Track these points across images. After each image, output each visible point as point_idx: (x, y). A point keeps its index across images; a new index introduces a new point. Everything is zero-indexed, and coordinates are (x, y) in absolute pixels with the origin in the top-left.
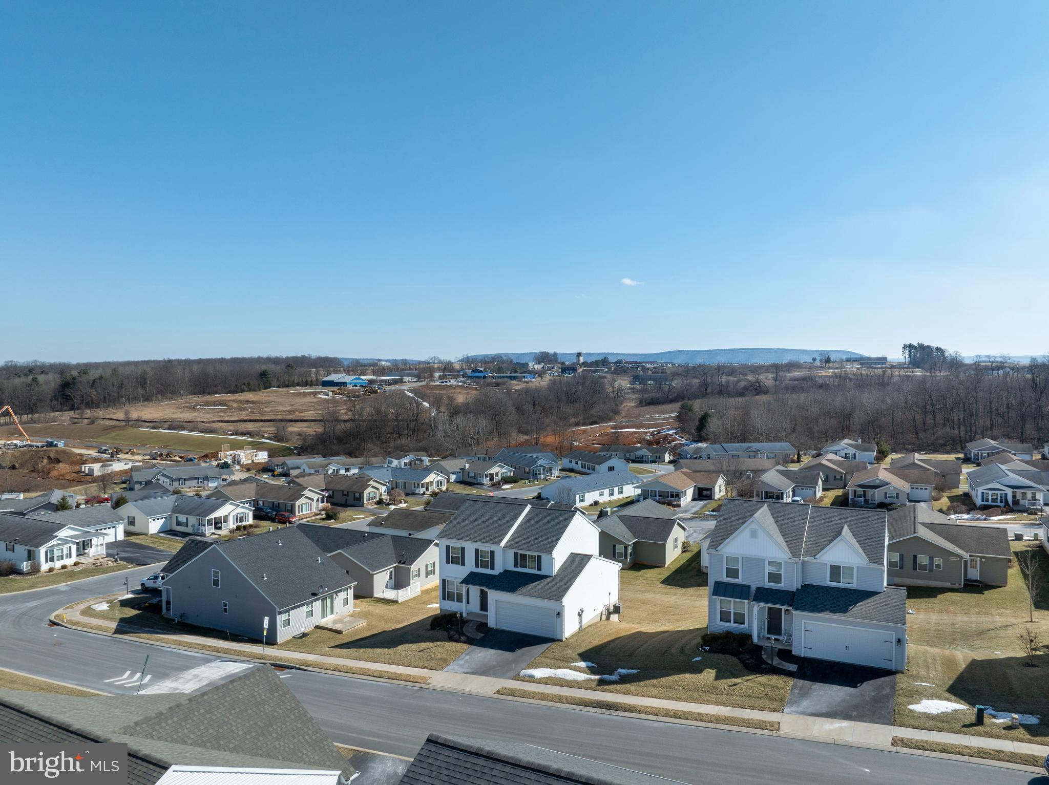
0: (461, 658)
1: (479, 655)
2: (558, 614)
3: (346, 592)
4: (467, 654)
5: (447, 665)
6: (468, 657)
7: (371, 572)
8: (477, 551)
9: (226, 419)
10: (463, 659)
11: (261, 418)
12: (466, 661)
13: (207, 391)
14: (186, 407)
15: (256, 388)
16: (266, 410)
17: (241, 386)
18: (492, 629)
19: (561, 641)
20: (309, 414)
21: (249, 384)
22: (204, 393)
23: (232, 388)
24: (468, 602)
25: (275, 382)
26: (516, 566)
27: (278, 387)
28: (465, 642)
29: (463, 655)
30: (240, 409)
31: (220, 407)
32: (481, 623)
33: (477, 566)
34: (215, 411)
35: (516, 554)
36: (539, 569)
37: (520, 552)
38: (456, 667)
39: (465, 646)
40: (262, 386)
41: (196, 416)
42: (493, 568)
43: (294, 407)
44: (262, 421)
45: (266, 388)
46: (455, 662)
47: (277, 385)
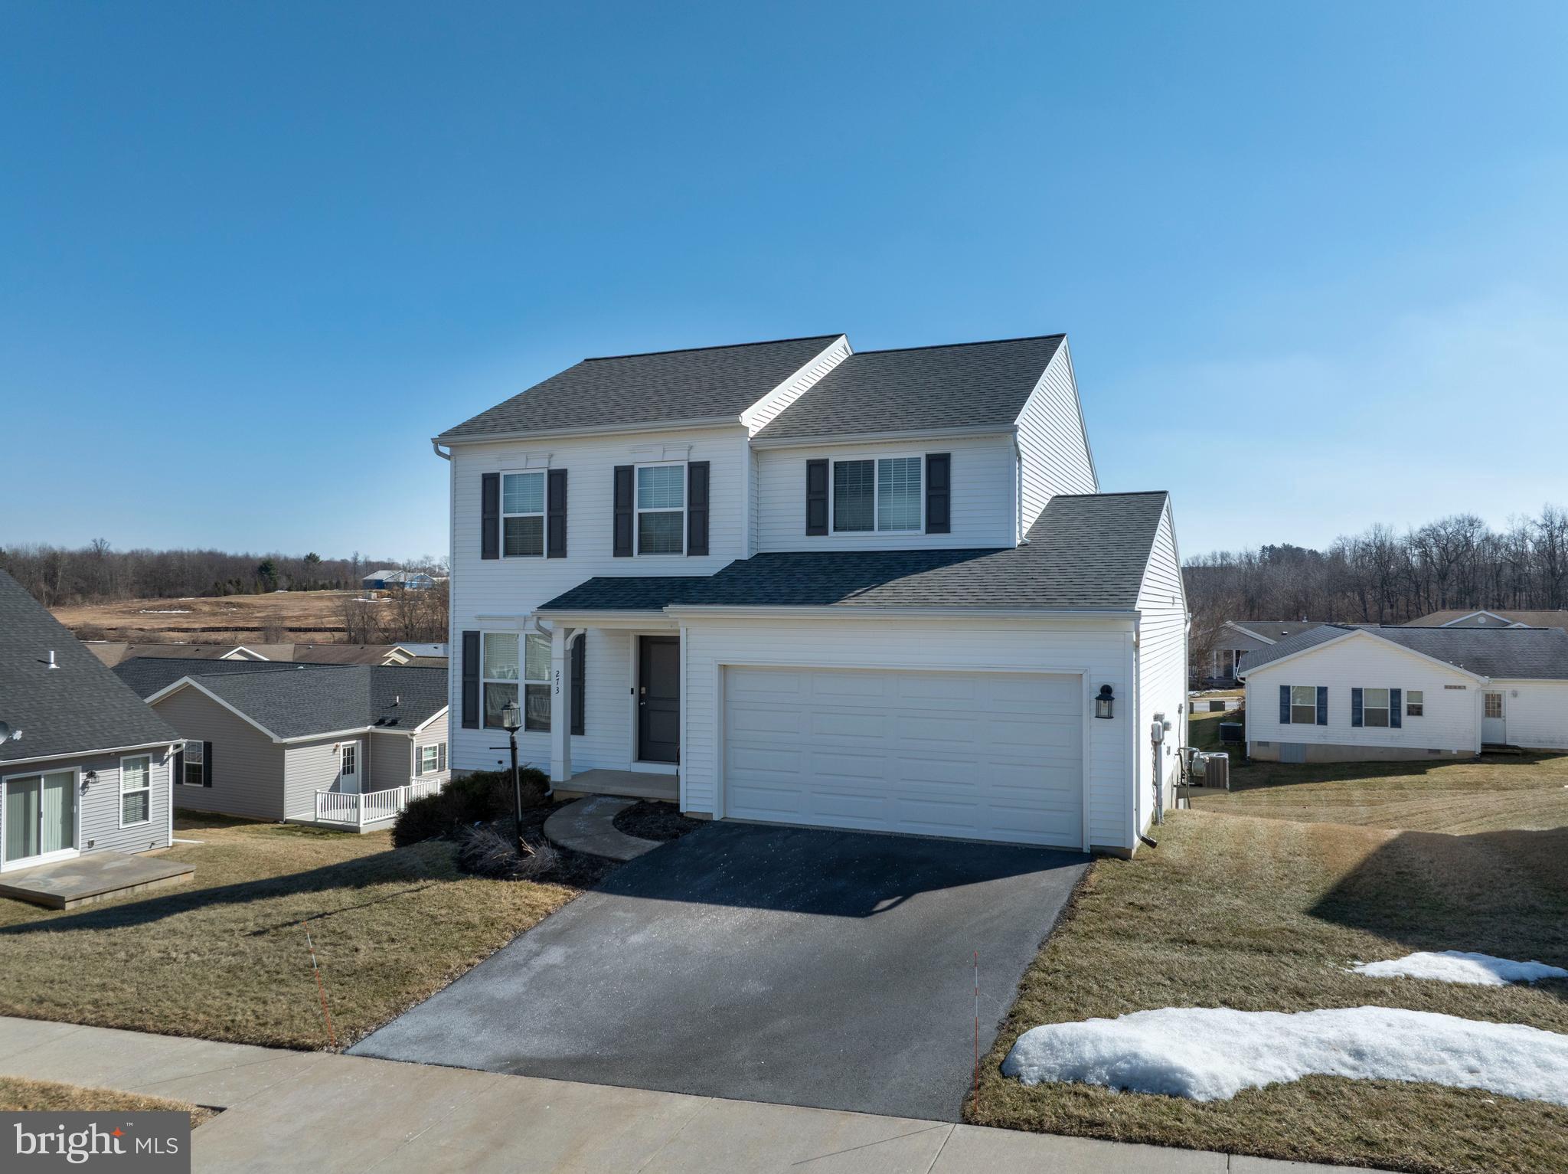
0: (506, 960)
1: (636, 939)
2: (1106, 693)
3: (140, 772)
4: (558, 937)
5: (397, 1011)
6: (555, 955)
7: (276, 739)
8: (623, 476)
9: (185, 626)
10: (517, 967)
11: (247, 626)
12: (543, 982)
13: (167, 593)
14: (124, 612)
15: (251, 590)
16: (258, 615)
17: (224, 585)
18: (700, 823)
19: (1123, 854)
20: (331, 622)
21: (238, 582)
22: (161, 596)
23: (210, 588)
24: (577, 725)
25: (283, 581)
26: (816, 526)
27: (289, 589)
28: (544, 877)
29: (528, 943)
30: (214, 614)
31: (179, 612)
32: (642, 801)
33: (622, 548)
34: (169, 616)
35: (816, 469)
36: (939, 519)
37: (836, 455)
38: (460, 1023)
39: (546, 895)
40: (261, 587)
41: (132, 622)
42: (699, 545)
43: (307, 612)
44: (248, 629)
45: (267, 591)
46: (459, 990)
47: (286, 587)
